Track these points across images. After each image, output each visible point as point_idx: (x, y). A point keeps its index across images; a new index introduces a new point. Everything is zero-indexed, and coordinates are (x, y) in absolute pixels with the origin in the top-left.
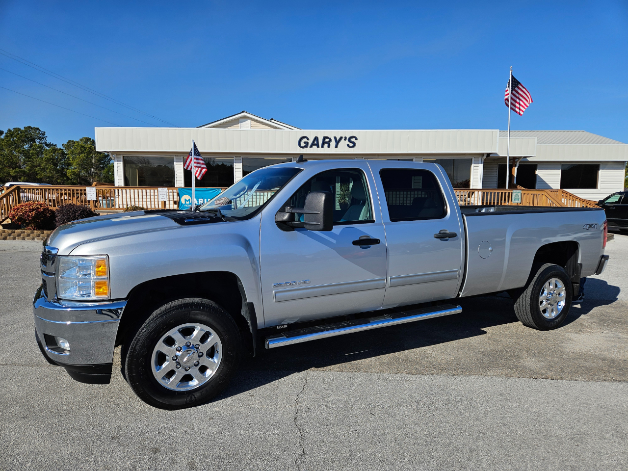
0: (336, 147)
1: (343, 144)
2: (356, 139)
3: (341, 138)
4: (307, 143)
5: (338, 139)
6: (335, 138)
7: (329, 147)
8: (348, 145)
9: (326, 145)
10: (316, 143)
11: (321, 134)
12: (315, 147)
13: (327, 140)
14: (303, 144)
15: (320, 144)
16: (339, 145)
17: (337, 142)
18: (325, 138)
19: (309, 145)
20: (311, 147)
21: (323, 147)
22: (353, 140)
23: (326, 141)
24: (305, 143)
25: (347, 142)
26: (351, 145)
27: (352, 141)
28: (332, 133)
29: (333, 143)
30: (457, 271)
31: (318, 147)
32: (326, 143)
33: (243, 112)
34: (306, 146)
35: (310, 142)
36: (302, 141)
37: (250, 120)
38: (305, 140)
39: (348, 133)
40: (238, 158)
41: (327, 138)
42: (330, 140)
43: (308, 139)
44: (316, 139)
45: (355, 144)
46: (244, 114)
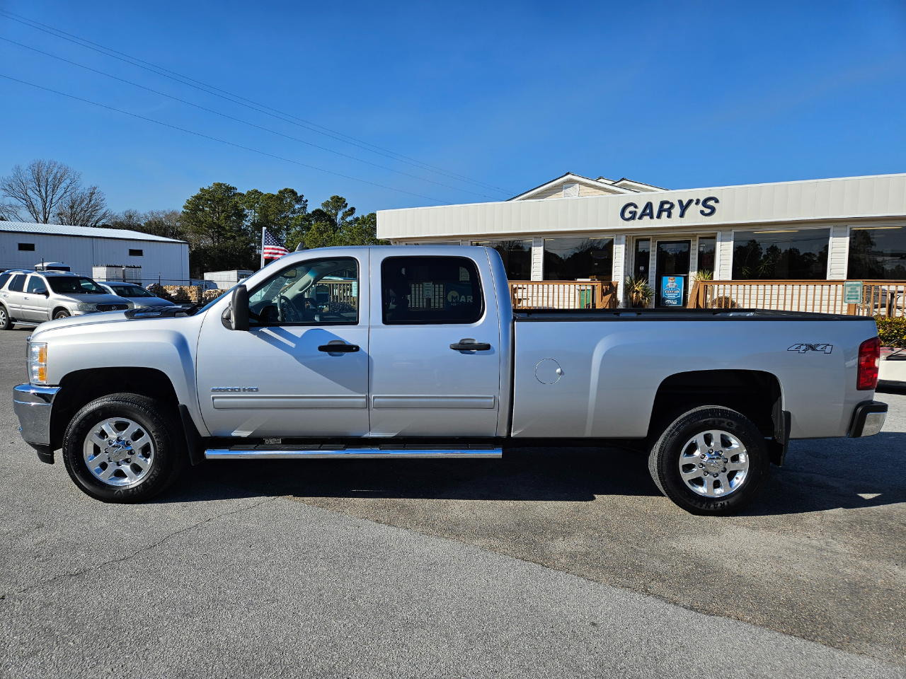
0: (682, 215)
1: (694, 210)
2: (717, 201)
3: (690, 202)
4: (634, 214)
5: (685, 203)
6: (680, 202)
7: (669, 216)
8: (702, 212)
9: (665, 214)
10: (648, 211)
11: (656, 196)
12: (646, 218)
13: (666, 206)
14: (627, 215)
15: (655, 213)
16: (687, 212)
17: (684, 208)
18: (663, 203)
19: (638, 216)
20: (640, 218)
21: (659, 217)
22: (711, 203)
23: (666, 208)
24: (630, 212)
25: (700, 207)
26: (707, 211)
27: (709, 205)
28: (674, 196)
29: (676, 211)
30: (491, 398)
31: (652, 217)
32: (665, 210)
33: (568, 174)
34: (633, 218)
35: (639, 211)
36: (627, 211)
37: (577, 185)
38: (632, 208)
39: (702, 193)
40: (538, 240)
41: (667, 202)
42: (672, 206)
43: (636, 207)
44: (649, 205)
45: (713, 210)
46: (569, 176)
